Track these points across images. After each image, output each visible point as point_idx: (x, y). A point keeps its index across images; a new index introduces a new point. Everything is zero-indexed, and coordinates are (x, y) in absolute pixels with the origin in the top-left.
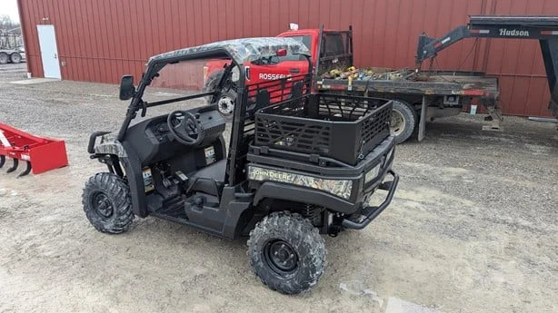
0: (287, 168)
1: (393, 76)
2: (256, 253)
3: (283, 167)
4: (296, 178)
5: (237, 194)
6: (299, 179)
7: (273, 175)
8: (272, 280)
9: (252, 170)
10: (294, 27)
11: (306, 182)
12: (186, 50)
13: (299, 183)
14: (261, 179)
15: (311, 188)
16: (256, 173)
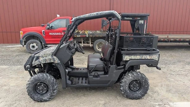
0: (138, 54)
1: (98, 32)
2: (127, 88)
3: (136, 54)
4: (142, 56)
5: (118, 67)
6: (143, 57)
7: (133, 57)
8: (133, 96)
9: (124, 57)
10: (58, 16)
11: (146, 57)
12: (95, 14)
13: (144, 58)
14: (128, 60)
15: (148, 59)
16: (126, 58)
